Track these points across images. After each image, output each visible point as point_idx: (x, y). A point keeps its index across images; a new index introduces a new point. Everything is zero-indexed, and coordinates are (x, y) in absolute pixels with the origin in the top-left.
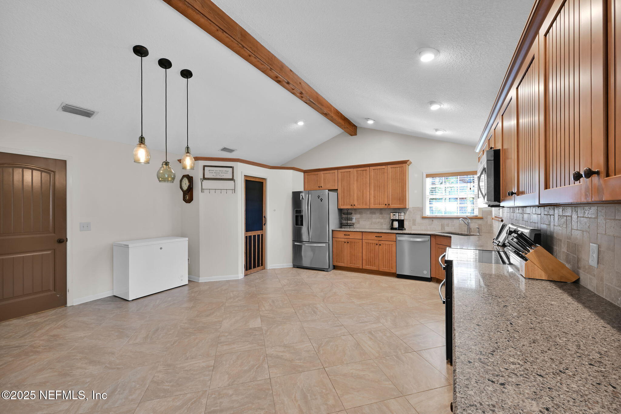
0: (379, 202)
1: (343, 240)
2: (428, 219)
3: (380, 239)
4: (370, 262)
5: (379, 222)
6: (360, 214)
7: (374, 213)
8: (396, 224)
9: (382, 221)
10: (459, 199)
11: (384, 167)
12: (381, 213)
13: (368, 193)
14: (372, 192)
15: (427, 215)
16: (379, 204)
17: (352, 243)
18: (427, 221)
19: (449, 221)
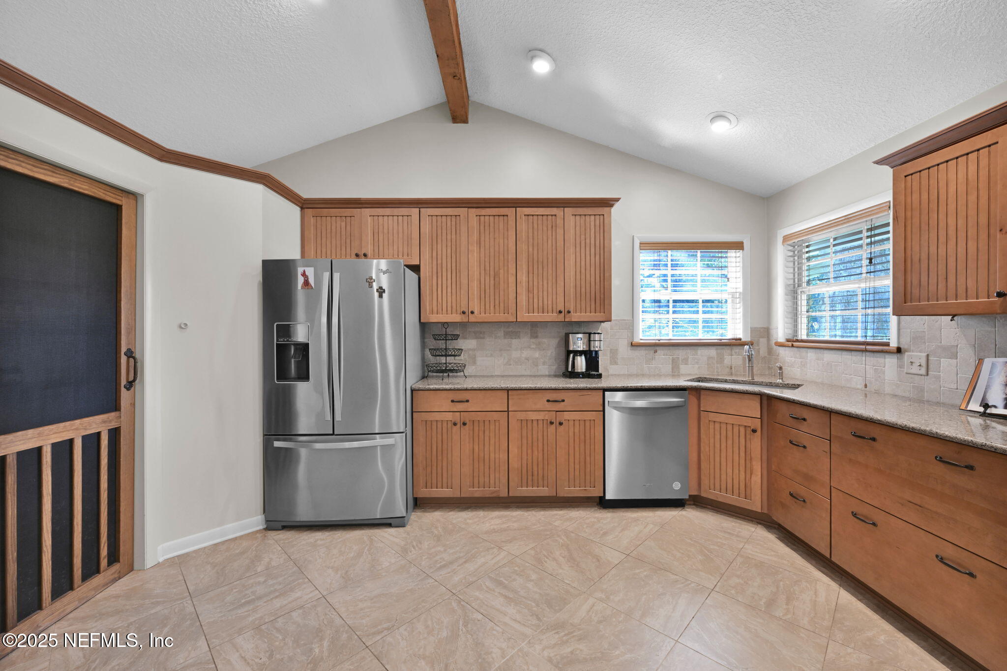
0: (541, 304)
1: (449, 417)
2: (644, 348)
3: (560, 406)
4: (530, 473)
5: (527, 359)
6: (477, 338)
7: (514, 335)
8: (581, 363)
9: (537, 355)
10: (701, 302)
11: (554, 211)
12: (534, 336)
13: (512, 279)
14: (523, 277)
15: (641, 340)
16: (541, 310)
17: (476, 424)
18: (642, 352)
19: (689, 352)
